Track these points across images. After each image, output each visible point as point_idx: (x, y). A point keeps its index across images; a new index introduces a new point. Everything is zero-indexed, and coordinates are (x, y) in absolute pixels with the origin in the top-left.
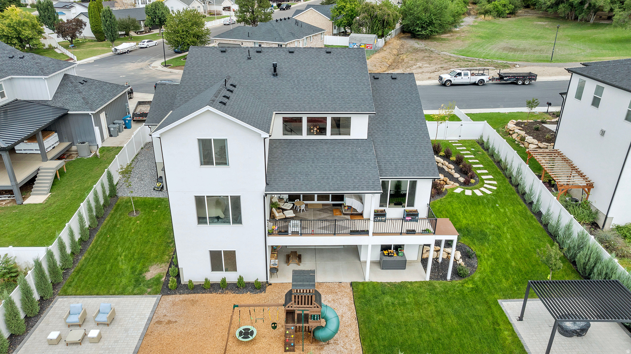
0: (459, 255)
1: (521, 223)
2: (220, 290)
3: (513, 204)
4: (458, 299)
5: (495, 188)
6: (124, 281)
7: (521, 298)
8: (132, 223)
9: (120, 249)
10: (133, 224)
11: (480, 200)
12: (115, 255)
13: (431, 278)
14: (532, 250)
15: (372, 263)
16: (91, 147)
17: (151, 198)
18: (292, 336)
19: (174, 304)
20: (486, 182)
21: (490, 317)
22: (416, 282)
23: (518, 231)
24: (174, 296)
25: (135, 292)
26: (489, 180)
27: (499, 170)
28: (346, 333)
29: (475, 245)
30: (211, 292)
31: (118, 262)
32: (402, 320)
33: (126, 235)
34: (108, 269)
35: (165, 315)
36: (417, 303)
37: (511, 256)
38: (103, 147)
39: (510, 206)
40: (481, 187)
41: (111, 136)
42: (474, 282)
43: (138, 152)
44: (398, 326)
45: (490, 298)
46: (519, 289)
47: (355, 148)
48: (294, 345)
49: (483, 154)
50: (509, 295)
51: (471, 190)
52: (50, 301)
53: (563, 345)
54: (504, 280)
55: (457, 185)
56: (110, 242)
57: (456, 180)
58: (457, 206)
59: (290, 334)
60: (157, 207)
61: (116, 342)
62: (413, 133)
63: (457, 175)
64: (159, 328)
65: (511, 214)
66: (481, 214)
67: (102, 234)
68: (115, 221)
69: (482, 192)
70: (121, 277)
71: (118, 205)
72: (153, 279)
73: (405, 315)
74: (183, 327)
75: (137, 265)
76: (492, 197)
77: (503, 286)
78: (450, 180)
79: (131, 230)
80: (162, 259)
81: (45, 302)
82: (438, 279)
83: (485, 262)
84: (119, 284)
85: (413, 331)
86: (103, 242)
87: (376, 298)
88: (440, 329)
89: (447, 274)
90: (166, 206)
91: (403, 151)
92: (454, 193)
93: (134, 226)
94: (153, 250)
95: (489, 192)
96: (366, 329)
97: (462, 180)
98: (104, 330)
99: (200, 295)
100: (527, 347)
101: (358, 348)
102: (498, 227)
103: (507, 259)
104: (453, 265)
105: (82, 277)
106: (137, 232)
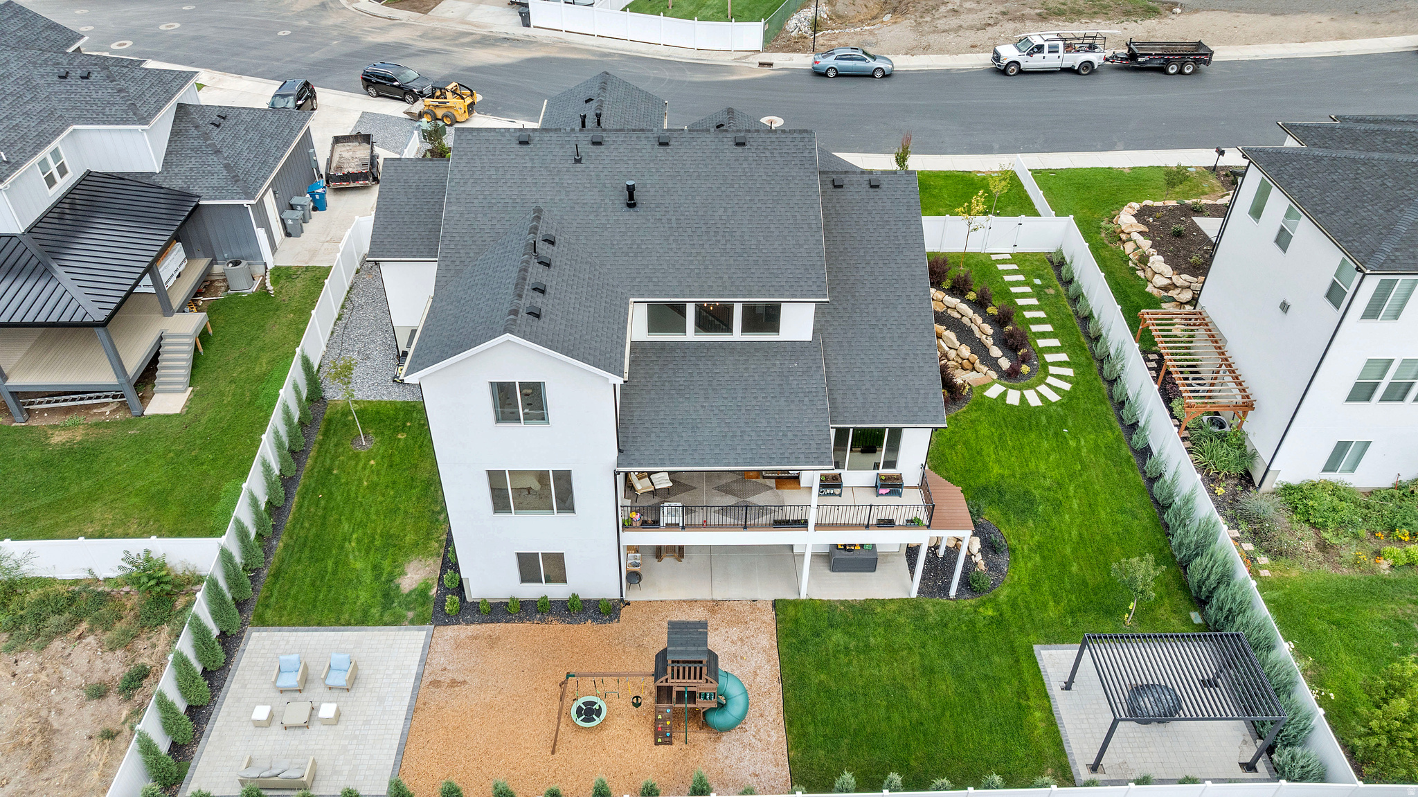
0: (976, 545)
1: (1105, 475)
2: (538, 616)
3: (1097, 429)
4: (964, 641)
5: (1067, 386)
6: (363, 596)
7: (1077, 642)
8: (361, 465)
9: (346, 526)
10: (364, 468)
11: (1033, 417)
12: (339, 538)
13: (920, 592)
14: (1115, 538)
15: (815, 556)
16: (253, 268)
17: (391, 403)
18: (668, 723)
19: (458, 646)
20: (1052, 370)
21: (1015, 682)
22: (891, 600)
23: (1096, 494)
24: (456, 627)
25: (386, 619)
26: (1059, 366)
27: (1083, 339)
28: (760, 709)
29: (1010, 525)
30: (521, 620)
31: (347, 556)
32: (860, 683)
33: (353, 495)
34: (330, 569)
35: (445, 669)
36: (891, 649)
37: (1074, 551)
38: (277, 268)
39: (1090, 433)
40: (1040, 384)
41: (288, 235)
42: (997, 607)
43: (350, 284)
44: (851, 695)
45: (1020, 641)
46: (1075, 624)
47: (786, 362)
48: (671, 736)
49: (1057, 295)
50: (1055, 638)
51: (1020, 390)
52: (238, 637)
53: (1130, 740)
54: (1051, 603)
55: (994, 375)
56: (325, 508)
57: (993, 364)
58: (987, 433)
59: (664, 720)
60: (404, 425)
61: (367, 722)
62: (903, 322)
63: (996, 352)
64: (436, 695)
65: (1089, 451)
66: (1031, 453)
67: (307, 490)
68: (328, 461)
69: (1041, 396)
70: (356, 588)
71: (330, 421)
72: (415, 590)
73: (866, 673)
74: (478, 692)
75: (382, 562)
76: (1059, 409)
77: (1049, 615)
78: (981, 362)
79: (360, 481)
80: (427, 548)
81: (229, 641)
82: (932, 595)
83: (1022, 564)
84: (355, 603)
85: (879, 706)
86: (312, 510)
87: (818, 635)
88: (924, 704)
89: (951, 582)
90: (422, 422)
91: (880, 365)
92: (985, 397)
93: (367, 472)
94: (409, 528)
95: (1054, 397)
96: (796, 701)
97: (1005, 364)
98: (342, 699)
99: (502, 625)
100: (1069, 743)
101: (781, 739)
102: (1058, 483)
103: (1064, 556)
104: (965, 563)
105: (286, 588)
106: (373, 487)
